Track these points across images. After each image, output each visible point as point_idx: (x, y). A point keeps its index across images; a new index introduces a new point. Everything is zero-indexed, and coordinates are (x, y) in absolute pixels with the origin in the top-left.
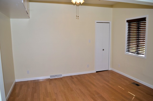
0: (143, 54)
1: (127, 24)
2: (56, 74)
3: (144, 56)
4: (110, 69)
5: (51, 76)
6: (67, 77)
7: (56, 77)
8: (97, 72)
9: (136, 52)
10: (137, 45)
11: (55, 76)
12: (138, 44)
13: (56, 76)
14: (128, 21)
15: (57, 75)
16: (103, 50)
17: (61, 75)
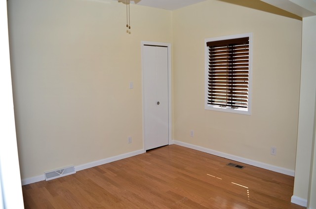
0: (246, 107)
1: (207, 49)
2: (60, 168)
3: (246, 110)
4: (171, 142)
5: (47, 175)
6: (87, 170)
7: (61, 175)
8: (147, 151)
9: (228, 103)
10: (229, 89)
11: (59, 171)
12: (232, 89)
13: (61, 172)
14: (209, 44)
15: (62, 170)
16: (158, 103)
17: (72, 168)
